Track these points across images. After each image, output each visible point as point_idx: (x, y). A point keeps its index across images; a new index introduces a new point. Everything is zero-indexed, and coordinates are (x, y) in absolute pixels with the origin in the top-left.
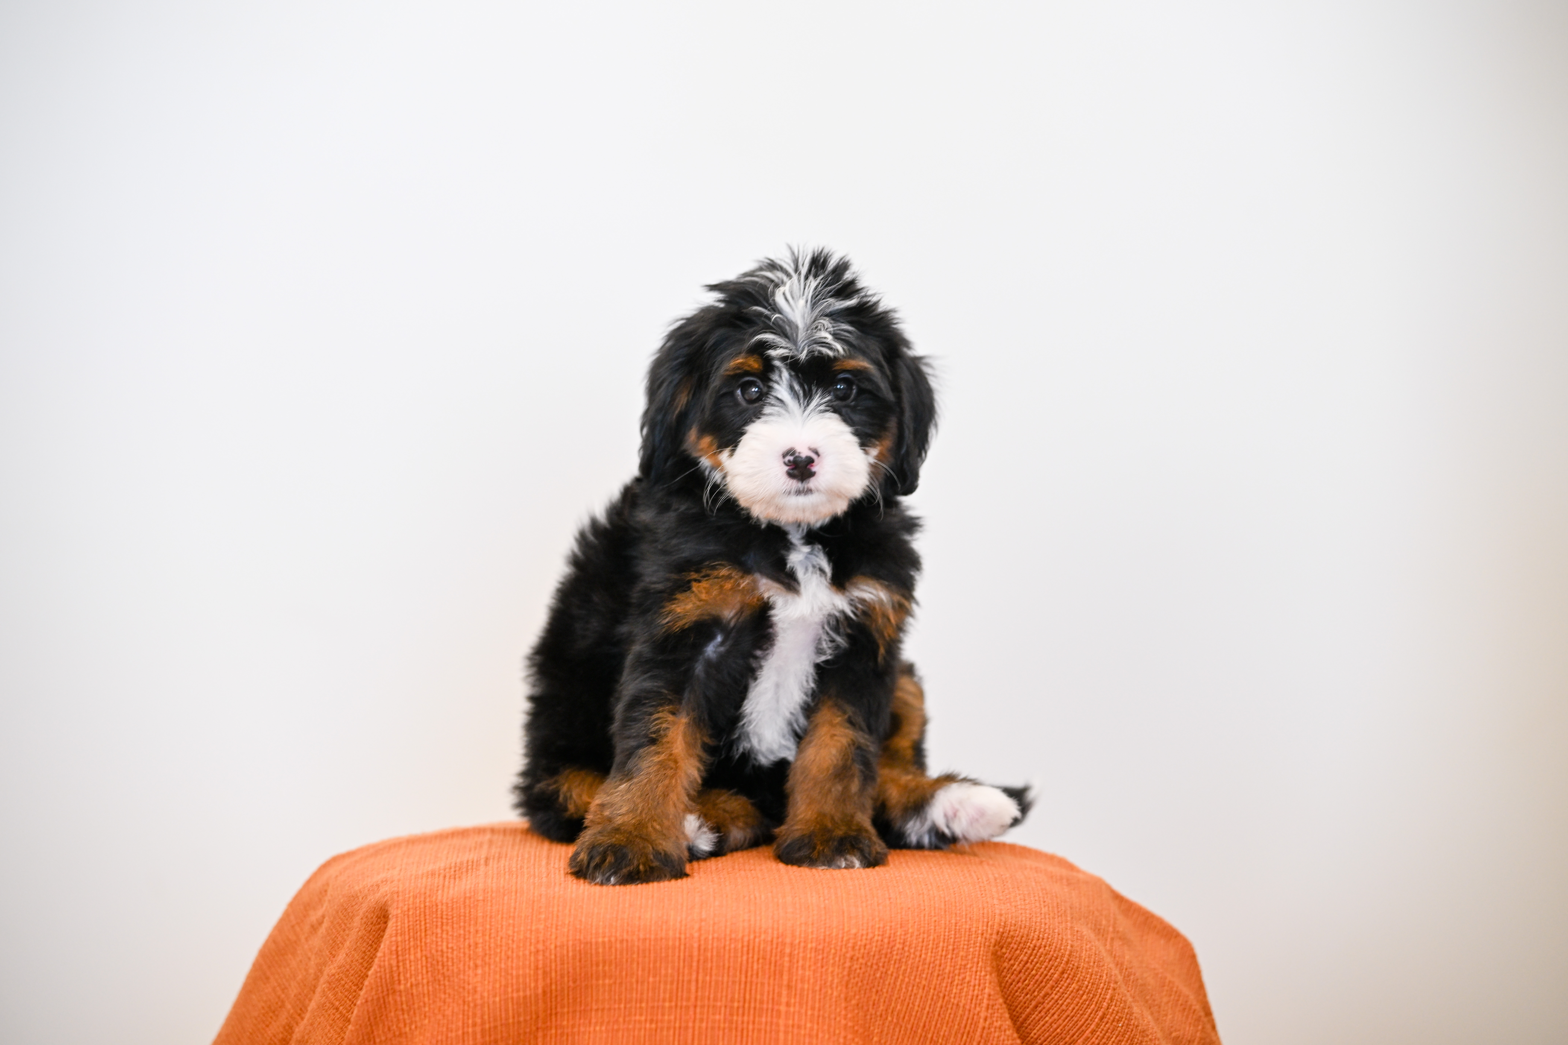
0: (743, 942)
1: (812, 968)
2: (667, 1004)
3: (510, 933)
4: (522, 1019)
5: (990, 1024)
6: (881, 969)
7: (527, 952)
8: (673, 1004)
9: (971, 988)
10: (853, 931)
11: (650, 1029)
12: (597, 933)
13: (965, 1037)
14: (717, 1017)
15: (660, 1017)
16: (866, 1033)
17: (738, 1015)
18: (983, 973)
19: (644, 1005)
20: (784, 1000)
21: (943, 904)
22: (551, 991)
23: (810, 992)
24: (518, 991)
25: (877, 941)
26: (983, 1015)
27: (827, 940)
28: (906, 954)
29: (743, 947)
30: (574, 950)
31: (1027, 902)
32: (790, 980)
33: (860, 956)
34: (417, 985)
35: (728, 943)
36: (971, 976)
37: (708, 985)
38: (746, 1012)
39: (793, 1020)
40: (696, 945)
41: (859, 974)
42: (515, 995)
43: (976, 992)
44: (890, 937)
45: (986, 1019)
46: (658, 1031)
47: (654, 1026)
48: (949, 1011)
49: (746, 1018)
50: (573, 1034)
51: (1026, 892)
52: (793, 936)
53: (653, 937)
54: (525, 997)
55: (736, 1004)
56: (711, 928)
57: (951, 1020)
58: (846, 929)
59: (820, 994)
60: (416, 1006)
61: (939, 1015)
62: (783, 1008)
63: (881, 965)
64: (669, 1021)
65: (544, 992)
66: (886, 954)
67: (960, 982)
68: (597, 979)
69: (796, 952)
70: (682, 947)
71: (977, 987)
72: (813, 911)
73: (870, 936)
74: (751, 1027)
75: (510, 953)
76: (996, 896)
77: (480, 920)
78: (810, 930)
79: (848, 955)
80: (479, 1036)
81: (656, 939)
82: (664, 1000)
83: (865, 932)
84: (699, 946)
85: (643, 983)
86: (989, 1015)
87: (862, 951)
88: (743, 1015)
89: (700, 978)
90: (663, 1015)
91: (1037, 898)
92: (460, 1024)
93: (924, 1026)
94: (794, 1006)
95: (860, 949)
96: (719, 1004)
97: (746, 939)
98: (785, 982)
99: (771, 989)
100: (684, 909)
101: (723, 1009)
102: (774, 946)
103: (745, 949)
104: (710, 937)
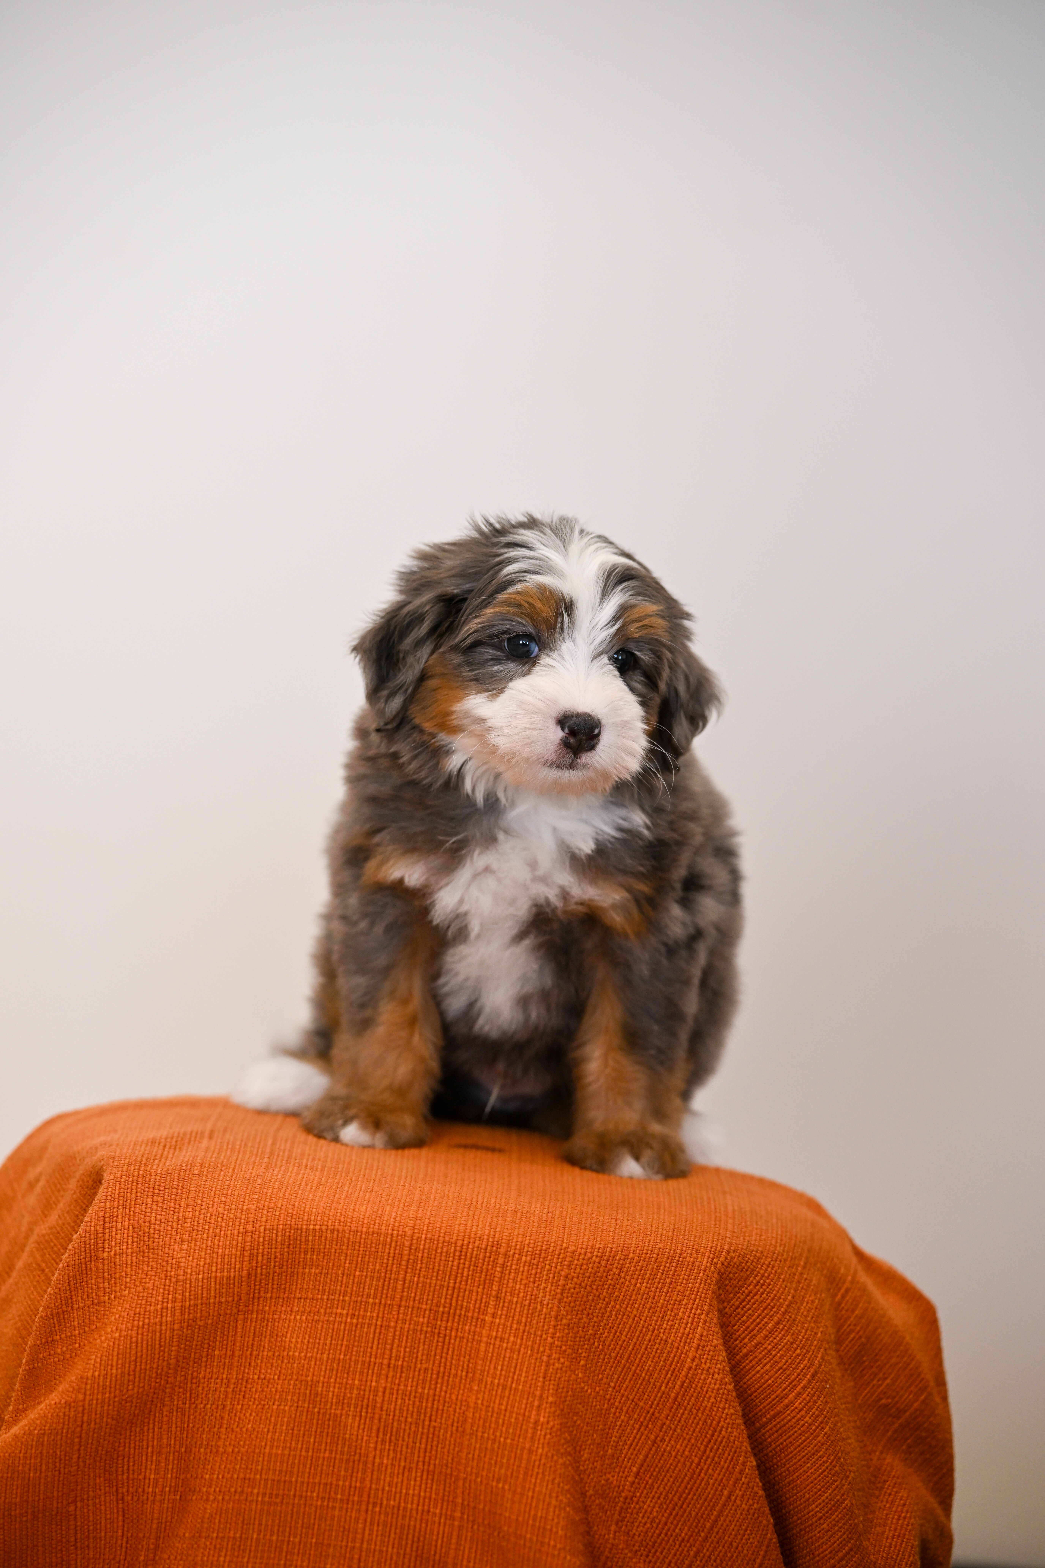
0: (456, 1247)
1: (524, 1282)
2: (371, 1300)
3: (221, 1210)
4: (223, 1300)
5: (697, 1365)
6: (595, 1291)
7: (236, 1232)
8: (377, 1301)
9: (683, 1325)
10: (572, 1248)
11: (351, 1323)
12: (309, 1220)
13: (669, 1375)
14: (421, 1320)
15: (362, 1313)
16: (574, 1355)
17: (442, 1320)
18: (699, 1311)
19: (347, 1298)
20: (490, 1310)
21: (671, 1231)
22: (256, 1274)
23: (519, 1305)
24: (222, 1271)
25: (595, 1262)
26: (691, 1355)
27: (543, 1255)
28: (622, 1280)
29: (455, 1251)
30: (283, 1236)
31: (763, 1237)
32: (499, 1291)
33: (575, 1275)
34: (121, 1254)
35: (440, 1245)
36: (684, 1313)
37: (415, 1286)
38: (451, 1318)
39: (498, 1331)
40: (407, 1244)
41: (573, 1293)
42: (219, 1275)
43: (687, 1330)
44: (608, 1260)
45: (693, 1360)
46: (359, 1326)
47: (355, 1321)
48: (657, 1346)
49: (449, 1324)
50: (274, 1320)
51: (764, 1228)
52: (509, 1246)
53: (364, 1230)
54: (229, 1278)
55: (441, 1309)
56: (425, 1228)
57: (657, 1355)
58: (565, 1245)
59: (528, 1310)
60: (118, 1276)
61: (646, 1349)
62: (488, 1318)
63: (594, 1287)
64: (371, 1318)
65: (249, 1274)
66: (601, 1277)
67: (672, 1318)
68: (304, 1268)
69: (509, 1264)
70: (393, 1244)
71: (689, 1325)
72: (534, 1222)
73: (589, 1255)
74: (453, 1334)
75: (218, 1231)
76: (730, 1227)
77: (192, 1195)
78: (527, 1242)
79: (563, 1273)
80: (178, 1313)
81: (367, 1233)
82: (368, 1296)
83: (583, 1251)
84: (411, 1244)
85: (349, 1275)
86: (698, 1356)
87: (578, 1270)
88: (447, 1321)
89: (408, 1278)
90: (366, 1311)
91: (774, 1235)
92: (160, 1298)
93: (629, 1358)
94: (500, 1318)
95: (575, 1269)
96: (424, 1306)
97: (459, 1243)
98: (494, 1293)
99: (479, 1297)
100: (401, 1205)
101: (427, 1312)
102: (488, 1254)
103: (457, 1254)
104: (424, 1236)
